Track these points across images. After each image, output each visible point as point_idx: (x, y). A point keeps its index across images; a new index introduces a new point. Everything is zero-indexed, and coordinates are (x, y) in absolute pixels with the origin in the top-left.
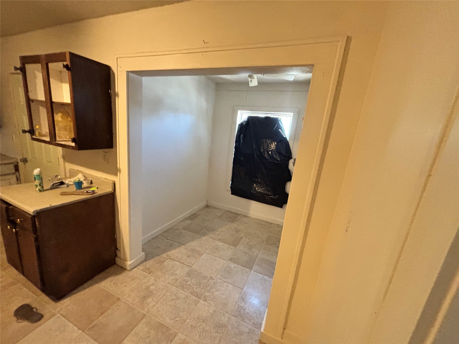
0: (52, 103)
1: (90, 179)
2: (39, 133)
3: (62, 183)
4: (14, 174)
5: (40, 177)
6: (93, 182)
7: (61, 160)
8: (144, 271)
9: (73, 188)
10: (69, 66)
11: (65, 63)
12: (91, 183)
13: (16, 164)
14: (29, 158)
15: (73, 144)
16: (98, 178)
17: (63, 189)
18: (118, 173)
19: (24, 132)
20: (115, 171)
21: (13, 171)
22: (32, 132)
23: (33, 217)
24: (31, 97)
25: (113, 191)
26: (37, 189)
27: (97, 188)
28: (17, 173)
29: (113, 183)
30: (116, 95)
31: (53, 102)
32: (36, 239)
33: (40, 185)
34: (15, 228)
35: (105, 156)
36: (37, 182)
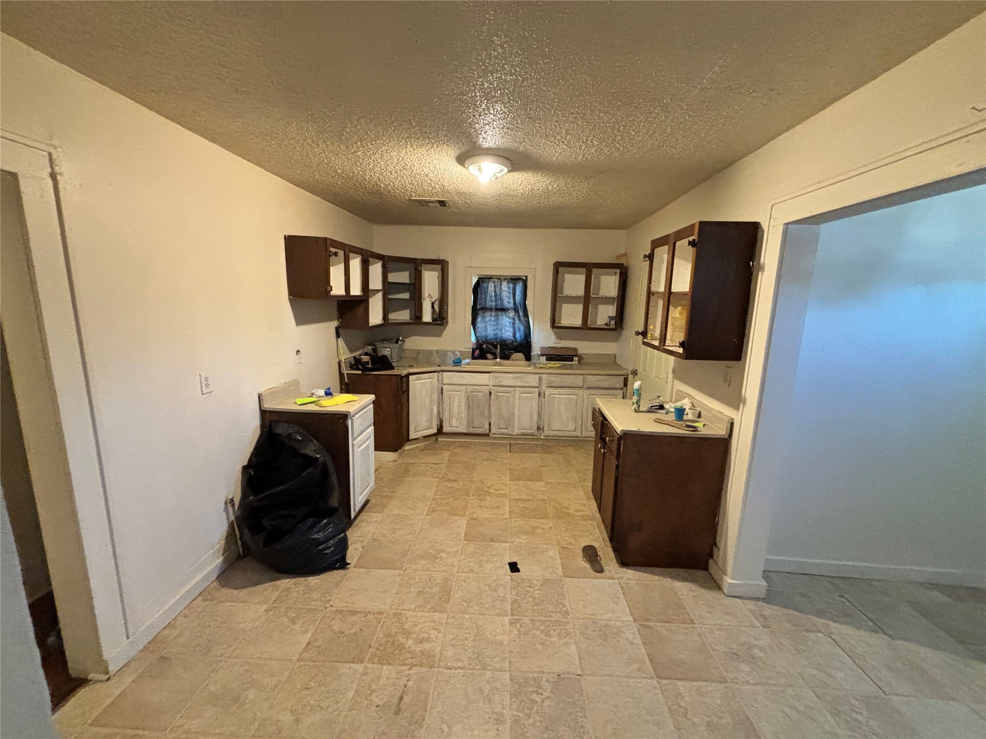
0: (670, 293)
1: (699, 409)
2: (652, 335)
3: (661, 407)
4: (622, 389)
5: (639, 392)
6: (702, 414)
7: (671, 375)
8: (753, 614)
9: (672, 417)
10: (696, 241)
11: (691, 239)
12: (699, 416)
13: (626, 377)
14: (640, 370)
15: (681, 350)
16: (709, 410)
17: (661, 415)
18: (741, 405)
19: (638, 333)
20: (737, 401)
21: (622, 385)
22: (644, 334)
23: (620, 438)
24: (653, 289)
25: (726, 436)
26: (633, 408)
27: (704, 425)
28: (625, 388)
29: (731, 421)
30: (761, 268)
31: (672, 293)
32: (617, 467)
33: (637, 403)
34: (604, 449)
35: (727, 374)
36: (635, 398)
